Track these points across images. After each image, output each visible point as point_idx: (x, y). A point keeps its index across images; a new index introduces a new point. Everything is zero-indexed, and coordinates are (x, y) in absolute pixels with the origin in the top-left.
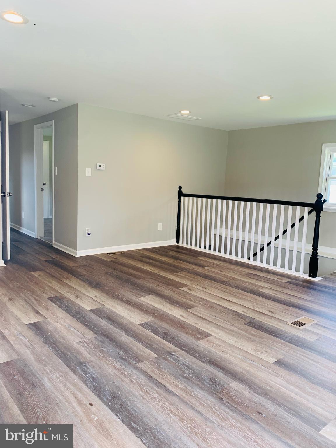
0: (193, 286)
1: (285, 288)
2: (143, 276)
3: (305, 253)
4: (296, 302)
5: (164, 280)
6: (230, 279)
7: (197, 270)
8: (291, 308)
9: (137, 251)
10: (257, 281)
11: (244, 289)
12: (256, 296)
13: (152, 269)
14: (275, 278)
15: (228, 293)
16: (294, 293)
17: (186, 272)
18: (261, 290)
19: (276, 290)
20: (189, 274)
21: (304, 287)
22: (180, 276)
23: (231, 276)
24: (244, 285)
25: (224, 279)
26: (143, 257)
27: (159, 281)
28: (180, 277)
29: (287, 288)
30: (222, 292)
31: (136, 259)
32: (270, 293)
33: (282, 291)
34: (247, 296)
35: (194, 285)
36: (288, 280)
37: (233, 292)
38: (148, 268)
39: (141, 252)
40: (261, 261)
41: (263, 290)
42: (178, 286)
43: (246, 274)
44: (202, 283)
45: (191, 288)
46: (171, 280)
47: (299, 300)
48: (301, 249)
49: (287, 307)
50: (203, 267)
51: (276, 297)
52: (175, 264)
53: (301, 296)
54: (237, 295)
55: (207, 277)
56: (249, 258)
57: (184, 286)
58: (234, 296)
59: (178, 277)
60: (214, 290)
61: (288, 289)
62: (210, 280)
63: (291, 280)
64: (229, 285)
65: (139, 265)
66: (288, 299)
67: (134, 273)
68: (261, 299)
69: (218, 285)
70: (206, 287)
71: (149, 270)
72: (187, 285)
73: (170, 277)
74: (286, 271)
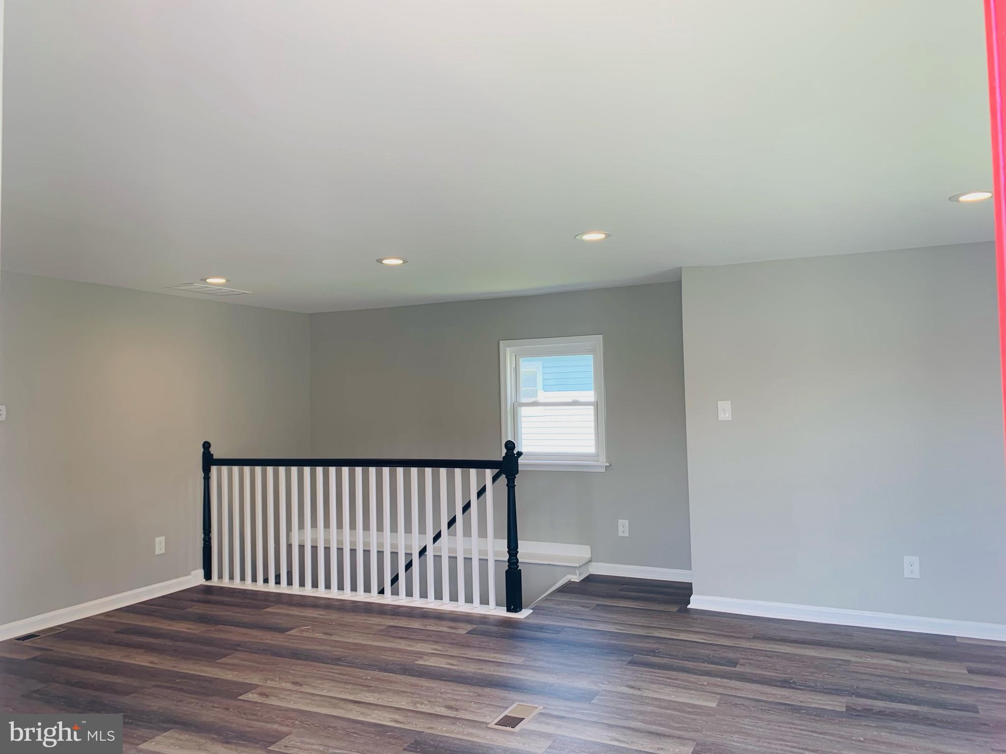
0: (270, 683)
1: (468, 646)
2: (136, 683)
3: (496, 561)
4: (495, 673)
5: (194, 683)
6: (353, 649)
7: (271, 642)
8: (487, 690)
9: (102, 618)
10: (408, 643)
11: (385, 668)
12: (415, 678)
13: (155, 660)
14: (444, 628)
15: (354, 684)
16: (487, 655)
17: (245, 651)
18: (421, 662)
19: (452, 656)
20: (255, 656)
21: (503, 636)
22: (231, 665)
23: (351, 640)
24: (385, 657)
25: (338, 652)
26: (122, 632)
27: (181, 690)
28: (233, 667)
29: (471, 647)
30: (341, 685)
31: (104, 643)
32: (441, 666)
33: (462, 655)
34: (396, 683)
35: (272, 680)
36: (470, 627)
37: (364, 679)
38: (142, 660)
39: (114, 619)
40: (409, 593)
41: (425, 661)
42: (233, 691)
43: (381, 631)
44: (288, 672)
45: (266, 691)
46: (211, 680)
47: (499, 668)
48: (486, 553)
49: (479, 690)
50: (282, 630)
51: (455, 670)
52: (212, 635)
53: (501, 659)
54: (373, 684)
55: (296, 655)
56: (383, 589)
57: (250, 687)
58: (369, 688)
59: (229, 670)
60: (321, 684)
61: (475, 647)
62: (306, 662)
63: (475, 626)
64: (352, 664)
65: (116, 656)
66: (480, 671)
67: (107, 680)
68: (425, 683)
69: (327, 668)
70: (299, 680)
71: (149, 665)
72: (256, 685)
73: (207, 672)
74: (461, 607)
